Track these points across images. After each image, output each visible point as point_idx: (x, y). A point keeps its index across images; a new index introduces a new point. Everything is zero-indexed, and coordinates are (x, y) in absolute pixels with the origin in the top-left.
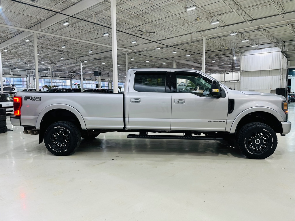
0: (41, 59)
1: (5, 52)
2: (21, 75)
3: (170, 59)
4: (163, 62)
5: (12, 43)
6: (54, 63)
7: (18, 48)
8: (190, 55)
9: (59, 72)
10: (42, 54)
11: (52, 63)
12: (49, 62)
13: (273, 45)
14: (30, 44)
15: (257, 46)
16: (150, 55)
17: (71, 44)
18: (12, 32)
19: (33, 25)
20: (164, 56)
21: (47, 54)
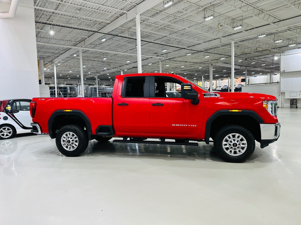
0: (88, 70)
1: (59, 66)
2: (72, 84)
3: (206, 63)
4: (199, 66)
5: (64, 58)
6: (99, 72)
7: (69, 61)
8: (224, 58)
9: (105, 80)
10: (88, 66)
11: (97, 73)
12: (95, 72)
14: (78, 58)
15: (295, 45)
16: (185, 61)
17: (111, 55)
18: (63, 49)
19: (79, 43)
20: (199, 61)
21: (93, 65)
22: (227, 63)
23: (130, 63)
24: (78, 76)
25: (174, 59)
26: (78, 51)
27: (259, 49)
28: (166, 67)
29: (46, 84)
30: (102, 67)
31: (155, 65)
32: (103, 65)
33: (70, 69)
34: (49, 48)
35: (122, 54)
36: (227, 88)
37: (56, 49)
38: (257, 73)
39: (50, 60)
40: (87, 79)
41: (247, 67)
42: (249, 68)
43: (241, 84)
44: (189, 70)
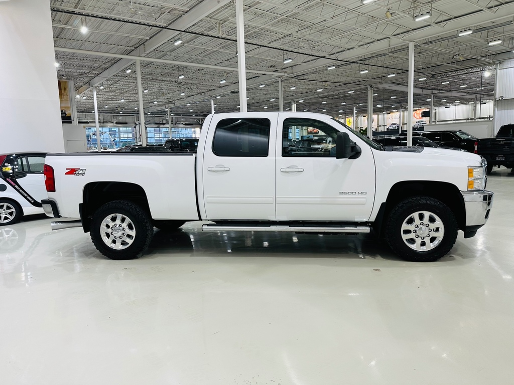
0: (152, 97)
1: (102, 91)
2: (127, 123)
3: (361, 83)
4: (349, 90)
5: (109, 77)
6: (173, 102)
7: (118, 82)
8: (394, 75)
9: (183, 115)
10: (153, 90)
11: (169, 102)
12: (166, 101)
14: (134, 76)
16: (324, 79)
17: (193, 71)
18: (107, 61)
19: (133, 48)
20: (349, 79)
21: (161, 89)
22: (398, 84)
23: (227, 84)
24: (136, 108)
25: (305, 77)
26: (134, 64)
27: (458, 57)
28: (290, 92)
29: (80, 122)
30: (177, 92)
31: (272, 88)
32: (179, 89)
33: (122, 96)
34: (82, 58)
35: (211, 68)
36: (397, 128)
37: (94, 60)
38: (451, 101)
39: (86, 80)
40: (152, 113)
41: (434, 91)
42: (436, 92)
43: (422, 121)
44: (331, 97)
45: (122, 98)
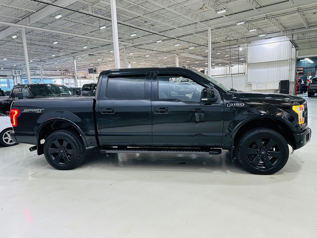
0: (29, 57)
3: (172, 52)
4: (164, 56)
6: (44, 61)
8: (193, 48)
11: (41, 61)
12: (38, 60)
13: (281, 33)
15: (265, 35)
16: (150, 49)
17: (64, 39)
20: (165, 50)
22: (192, 54)
23: (87, 49)
24: (15, 65)
25: (140, 47)
26: (18, 32)
30: (49, 54)
32: (51, 51)
35: (80, 37)
38: (217, 64)
45: (5, 57)
